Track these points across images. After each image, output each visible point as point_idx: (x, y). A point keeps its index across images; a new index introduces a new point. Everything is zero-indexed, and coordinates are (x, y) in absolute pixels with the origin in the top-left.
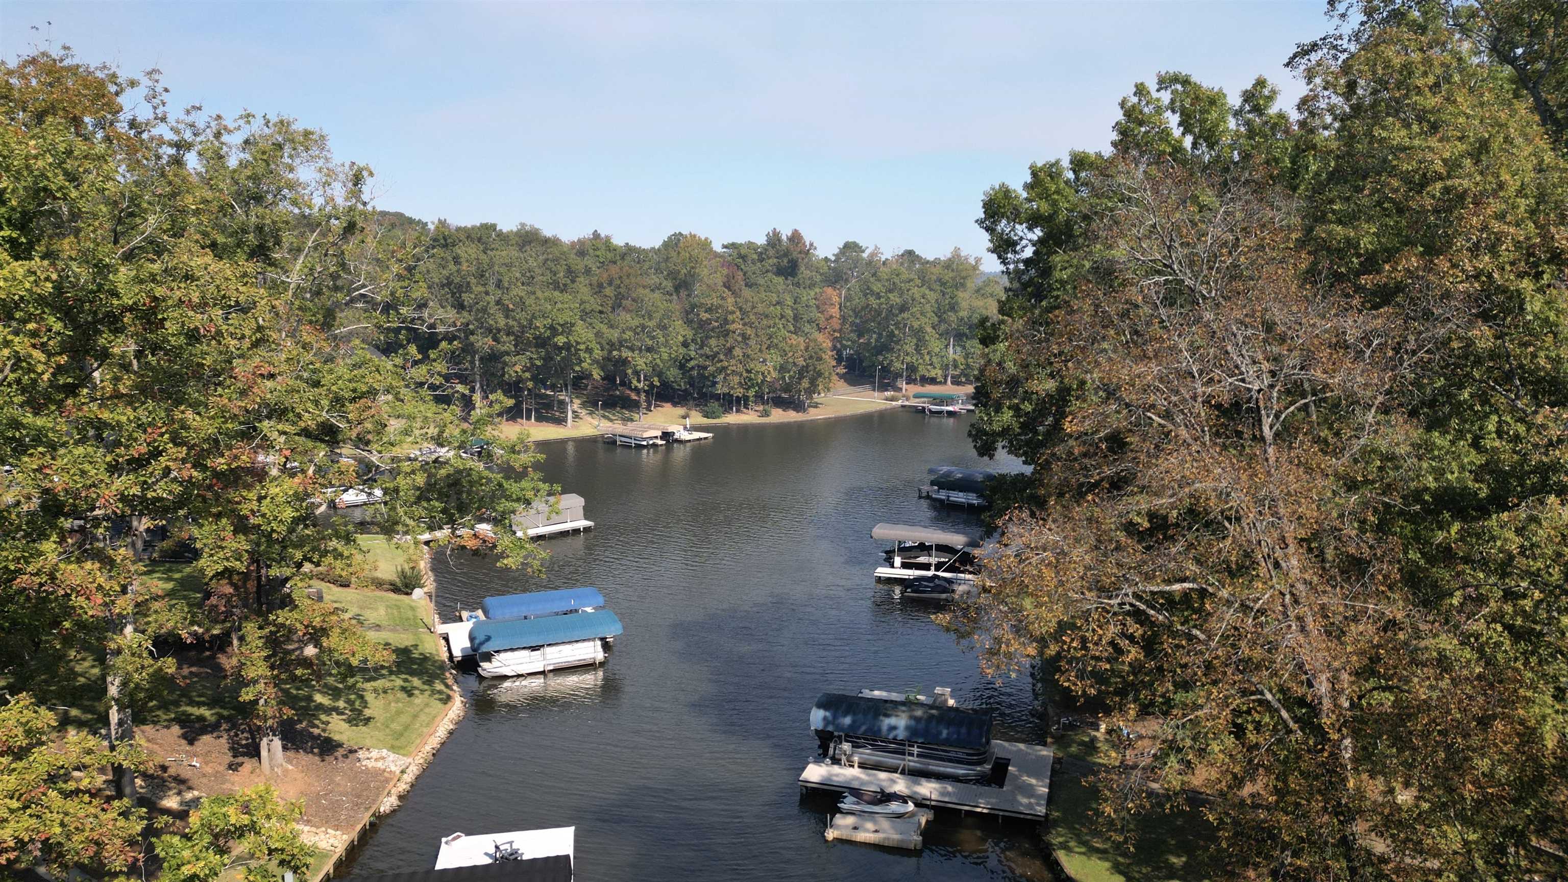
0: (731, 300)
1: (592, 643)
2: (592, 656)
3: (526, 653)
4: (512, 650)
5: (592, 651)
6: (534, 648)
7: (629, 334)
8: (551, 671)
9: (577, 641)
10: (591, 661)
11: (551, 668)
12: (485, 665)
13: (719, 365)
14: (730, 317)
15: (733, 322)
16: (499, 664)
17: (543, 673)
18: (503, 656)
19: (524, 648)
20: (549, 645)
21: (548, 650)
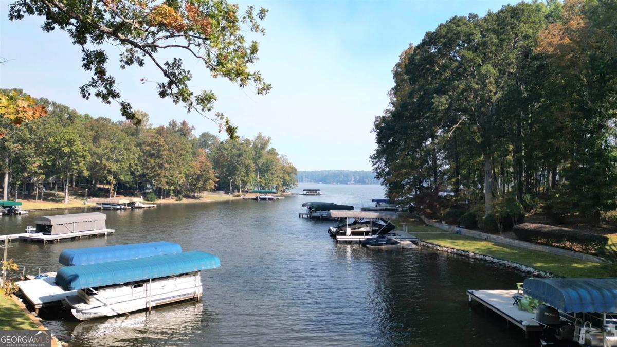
0: (162, 140)
1: (193, 278)
2: (192, 291)
3: (127, 289)
4: (115, 286)
5: (190, 286)
6: (138, 284)
7: (107, 151)
8: (154, 308)
9: (180, 275)
10: (191, 296)
11: (154, 304)
12: (81, 306)
13: (156, 173)
14: (162, 148)
15: (164, 150)
16: (97, 304)
17: (146, 310)
18: (101, 294)
19: (126, 284)
20: (153, 280)
21: (151, 285)
